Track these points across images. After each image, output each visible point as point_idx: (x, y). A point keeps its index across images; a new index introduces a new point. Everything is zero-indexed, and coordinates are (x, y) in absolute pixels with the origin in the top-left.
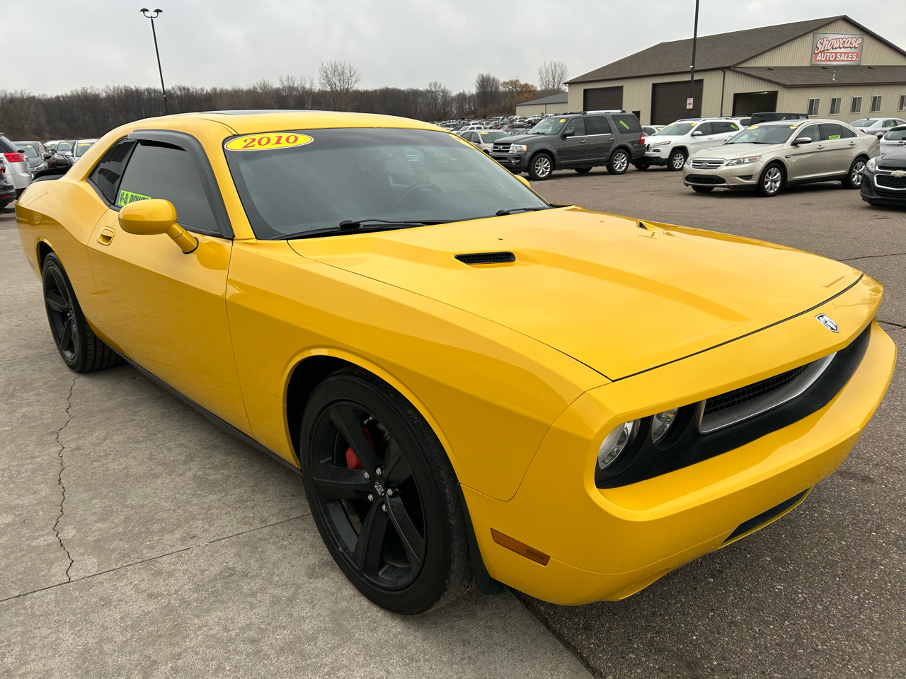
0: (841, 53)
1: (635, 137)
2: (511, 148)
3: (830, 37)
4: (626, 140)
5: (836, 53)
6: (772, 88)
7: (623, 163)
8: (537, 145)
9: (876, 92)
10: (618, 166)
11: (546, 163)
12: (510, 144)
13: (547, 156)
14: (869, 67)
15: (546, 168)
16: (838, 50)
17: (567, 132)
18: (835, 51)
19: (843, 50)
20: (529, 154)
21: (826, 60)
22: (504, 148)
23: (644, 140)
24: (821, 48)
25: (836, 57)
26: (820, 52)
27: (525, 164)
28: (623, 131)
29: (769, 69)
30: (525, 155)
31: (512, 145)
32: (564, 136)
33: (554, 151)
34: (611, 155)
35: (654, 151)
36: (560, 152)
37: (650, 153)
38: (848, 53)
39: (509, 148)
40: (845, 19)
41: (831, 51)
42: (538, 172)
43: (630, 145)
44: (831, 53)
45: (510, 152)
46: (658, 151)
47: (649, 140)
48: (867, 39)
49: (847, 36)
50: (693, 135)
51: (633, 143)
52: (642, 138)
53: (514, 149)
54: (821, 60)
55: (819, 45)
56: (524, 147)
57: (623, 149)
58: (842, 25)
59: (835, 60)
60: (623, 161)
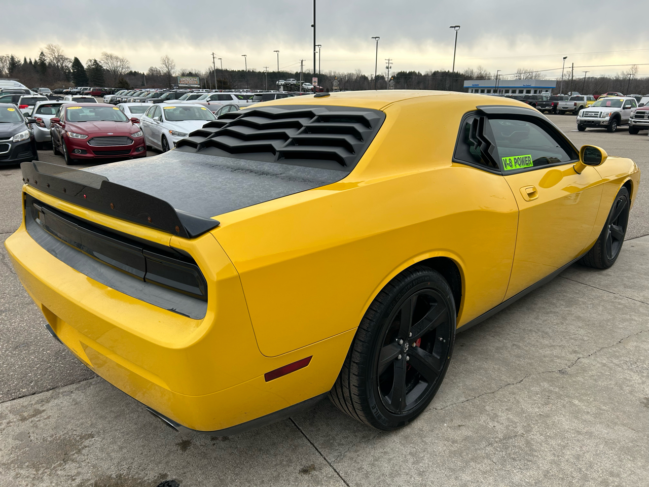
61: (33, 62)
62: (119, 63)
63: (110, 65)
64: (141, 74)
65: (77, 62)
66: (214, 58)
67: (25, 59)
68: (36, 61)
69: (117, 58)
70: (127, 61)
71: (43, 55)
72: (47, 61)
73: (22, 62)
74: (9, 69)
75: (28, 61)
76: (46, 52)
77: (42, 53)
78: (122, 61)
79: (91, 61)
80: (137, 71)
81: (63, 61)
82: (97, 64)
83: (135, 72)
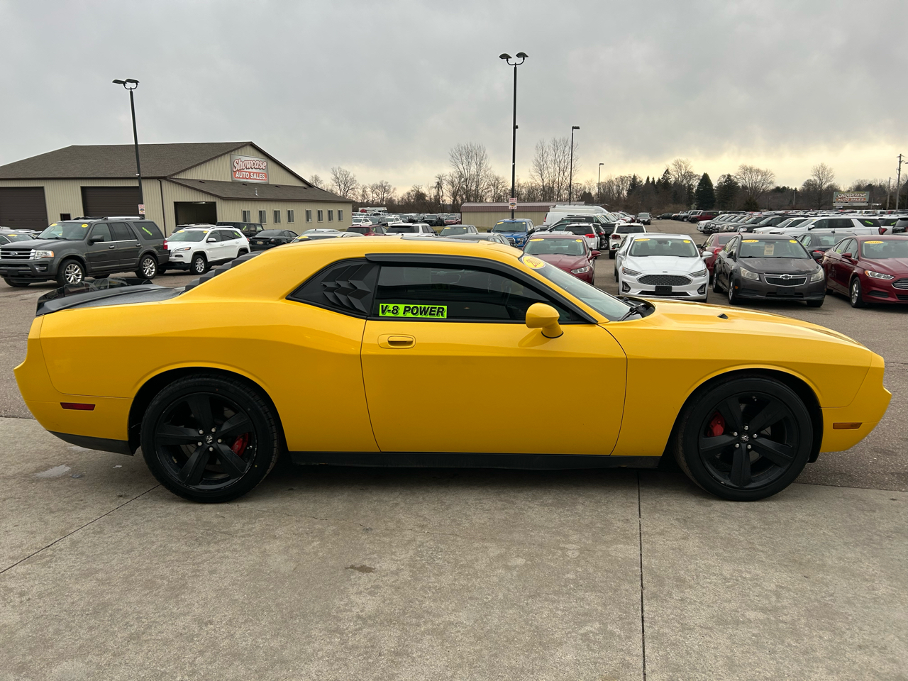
0: (254, 173)
1: (157, 242)
2: (32, 254)
3: (244, 158)
4: (151, 246)
5: (250, 173)
6: (210, 199)
7: (152, 268)
8: (65, 251)
9: (291, 207)
10: (148, 271)
11: (76, 270)
12: (30, 250)
13: (77, 262)
14: (277, 186)
15: (78, 275)
16: (250, 170)
17: (94, 237)
18: (248, 170)
19: (254, 170)
20: (57, 261)
21: (243, 178)
22: (19, 254)
23: (167, 246)
24: (238, 168)
25: (250, 176)
26: (238, 170)
27: (54, 271)
28: (146, 236)
29: (201, 181)
30: (52, 261)
31: (33, 251)
32: (91, 242)
33: (84, 256)
34: (140, 260)
35: (176, 256)
36: (90, 257)
37: (172, 258)
38: (259, 173)
39: (29, 254)
40: (252, 145)
41: (245, 170)
42: (69, 280)
43: (155, 250)
44: (246, 172)
45: (31, 258)
46: (181, 256)
47: (172, 246)
48: (271, 164)
49: (256, 159)
50: (207, 242)
51: (157, 248)
52: (165, 244)
53: (35, 255)
54: (239, 177)
55: (236, 165)
56: (50, 254)
57: (150, 254)
58: (249, 149)
59: (250, 178)
60: (151, 266)
61: (656, 180)
62: (760, 177)
63: (747, 180)
64: (792, 189)
65: (705, 180)
66: (900, 162)
67: (648, 178)
68: (659, 180)
69: (758, 171)
70: (772, 174)
71: (669, 173)
72: (672, 180)
73: (644, 182)
74: (629, 192)
75: (651, 180)
76: (672, 168)
77: (667, 170)
78: (764, 174)
79: (724, 176)
80: (786, 186)
81: (690, 179)
82: (730, 180)
83: (784, 187)
